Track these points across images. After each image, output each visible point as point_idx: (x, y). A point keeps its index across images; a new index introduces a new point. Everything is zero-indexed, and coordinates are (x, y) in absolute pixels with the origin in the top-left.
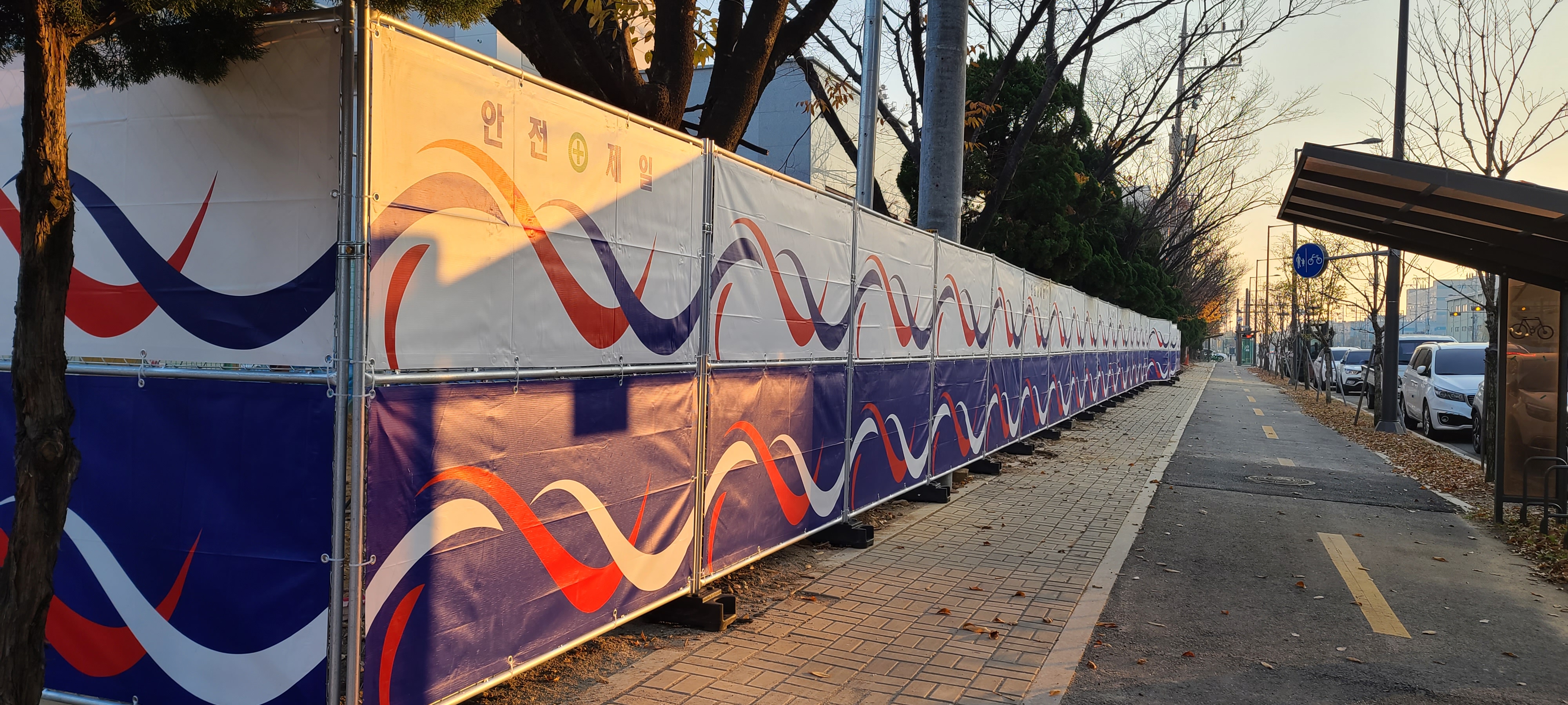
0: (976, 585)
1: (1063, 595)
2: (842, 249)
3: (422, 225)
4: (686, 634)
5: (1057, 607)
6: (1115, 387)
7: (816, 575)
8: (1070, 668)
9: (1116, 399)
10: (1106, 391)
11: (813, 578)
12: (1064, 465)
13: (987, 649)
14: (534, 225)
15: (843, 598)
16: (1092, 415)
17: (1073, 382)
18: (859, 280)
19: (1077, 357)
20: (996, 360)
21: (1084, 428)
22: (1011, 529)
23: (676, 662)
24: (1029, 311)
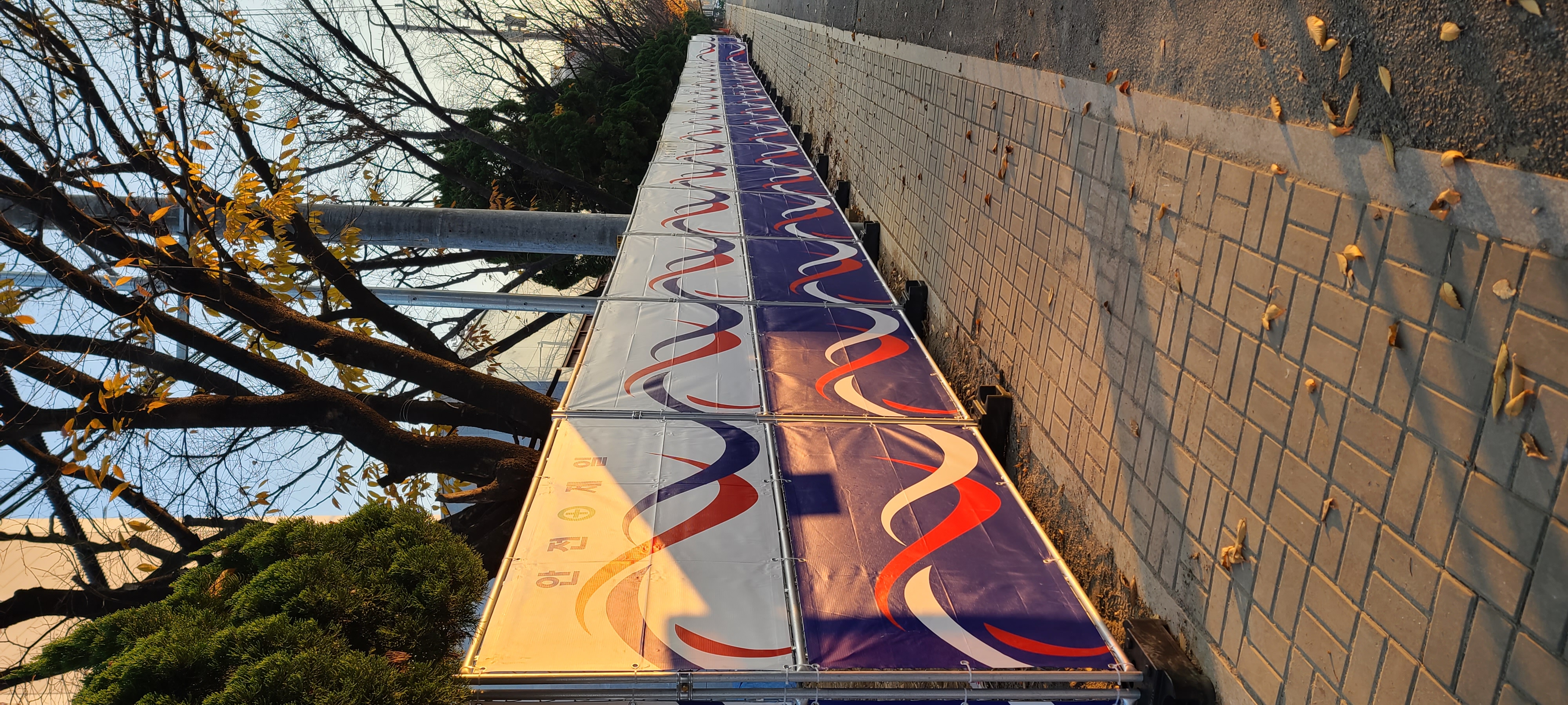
0: (962, 179)
1: (968, 97)
2: (645, 309)
3: (657, 630)
4: (1016, 428)
5: (980, 100)
6: (756, 90)
7: (955, 324)
8: (1039, 75)
9: (767, 89)
10: (761, 97)
11: (958, 327)
12: (838, 125)
13: (1022, 153)
14: (650, 545)
15: (977, 295)
16: (786, 108)
17: (754, 124)
18: (674, 296)
19: (730, 120)
20: (740, 186)
21: (799, 113)
22: (904, 159)
23: (1043, 428)
24: (690, 159)
